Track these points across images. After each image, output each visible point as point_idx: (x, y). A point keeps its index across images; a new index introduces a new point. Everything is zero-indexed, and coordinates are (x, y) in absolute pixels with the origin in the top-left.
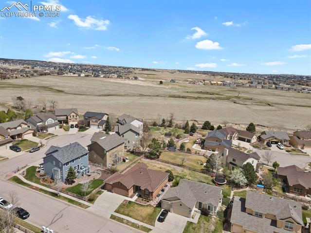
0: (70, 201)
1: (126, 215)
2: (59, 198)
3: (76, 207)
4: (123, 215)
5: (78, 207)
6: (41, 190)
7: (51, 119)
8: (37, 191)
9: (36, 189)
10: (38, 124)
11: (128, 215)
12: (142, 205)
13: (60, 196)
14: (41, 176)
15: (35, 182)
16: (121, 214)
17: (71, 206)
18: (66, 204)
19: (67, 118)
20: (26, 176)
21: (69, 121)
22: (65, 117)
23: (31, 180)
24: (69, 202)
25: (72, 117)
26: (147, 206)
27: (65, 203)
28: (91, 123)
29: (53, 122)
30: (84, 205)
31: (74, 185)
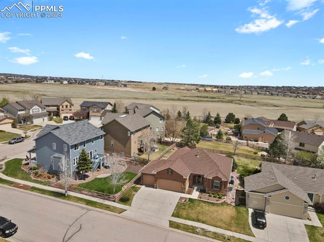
0: (89, 203)
1: (194, 220)
2: (69, 200)
3: (102, 212)
4: (190, 220)
5: (106, 211)
6: (33, 189)
7: (37, 107)
8: (27, 191)
9: (25, 187)
10: (19, 113)
11: (198, 221)
12: (213, 204)
13: (69, 196)
14: (31, 169)
15: (22, 179)
16: (186, 219)
17: (93, 210)
18: (83, 208)
19: (58, 109)
20: (6, 170)
21: (61, 112)
22: (56, 108)
23: (14, 176)
24: (87, 204)
25: (65, 107)
26: (222, 204)
27: (80, 207)
28: (91, 114)
29: (40, 112)
30: (116, 208)
31: (87, 180)
